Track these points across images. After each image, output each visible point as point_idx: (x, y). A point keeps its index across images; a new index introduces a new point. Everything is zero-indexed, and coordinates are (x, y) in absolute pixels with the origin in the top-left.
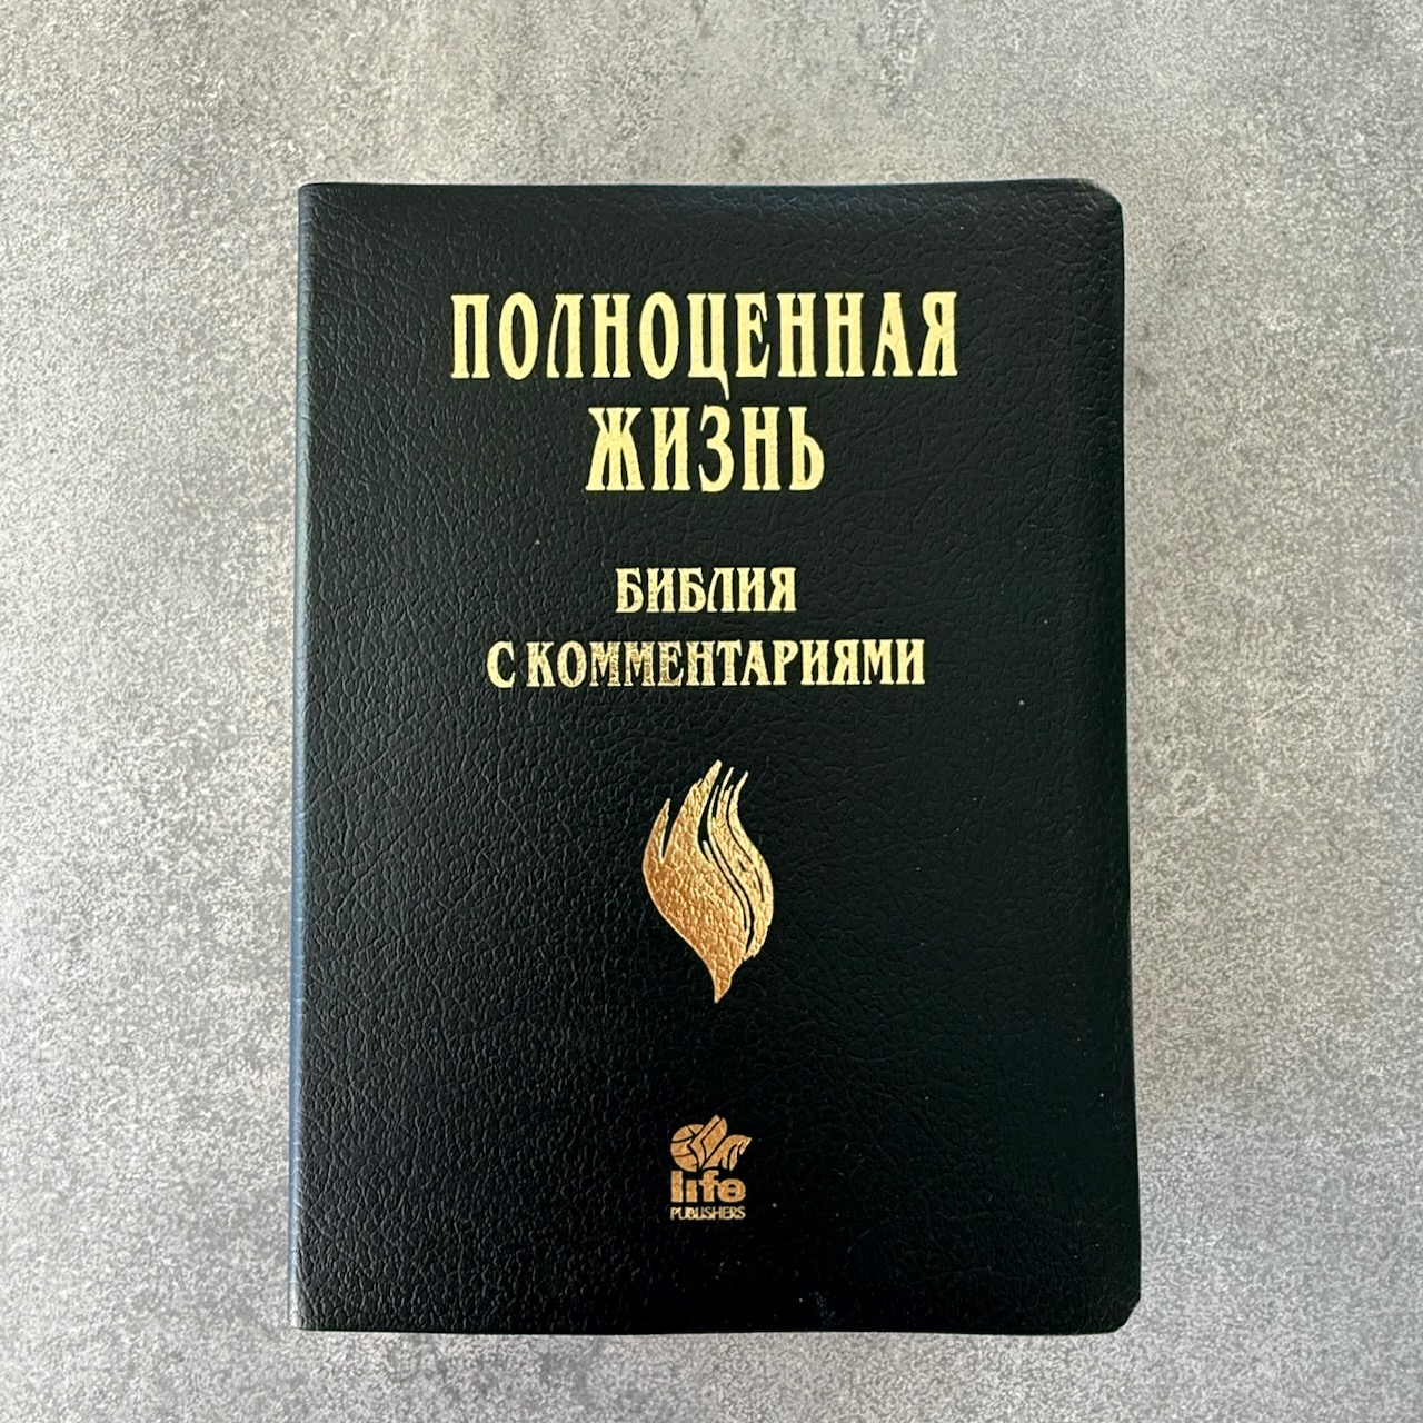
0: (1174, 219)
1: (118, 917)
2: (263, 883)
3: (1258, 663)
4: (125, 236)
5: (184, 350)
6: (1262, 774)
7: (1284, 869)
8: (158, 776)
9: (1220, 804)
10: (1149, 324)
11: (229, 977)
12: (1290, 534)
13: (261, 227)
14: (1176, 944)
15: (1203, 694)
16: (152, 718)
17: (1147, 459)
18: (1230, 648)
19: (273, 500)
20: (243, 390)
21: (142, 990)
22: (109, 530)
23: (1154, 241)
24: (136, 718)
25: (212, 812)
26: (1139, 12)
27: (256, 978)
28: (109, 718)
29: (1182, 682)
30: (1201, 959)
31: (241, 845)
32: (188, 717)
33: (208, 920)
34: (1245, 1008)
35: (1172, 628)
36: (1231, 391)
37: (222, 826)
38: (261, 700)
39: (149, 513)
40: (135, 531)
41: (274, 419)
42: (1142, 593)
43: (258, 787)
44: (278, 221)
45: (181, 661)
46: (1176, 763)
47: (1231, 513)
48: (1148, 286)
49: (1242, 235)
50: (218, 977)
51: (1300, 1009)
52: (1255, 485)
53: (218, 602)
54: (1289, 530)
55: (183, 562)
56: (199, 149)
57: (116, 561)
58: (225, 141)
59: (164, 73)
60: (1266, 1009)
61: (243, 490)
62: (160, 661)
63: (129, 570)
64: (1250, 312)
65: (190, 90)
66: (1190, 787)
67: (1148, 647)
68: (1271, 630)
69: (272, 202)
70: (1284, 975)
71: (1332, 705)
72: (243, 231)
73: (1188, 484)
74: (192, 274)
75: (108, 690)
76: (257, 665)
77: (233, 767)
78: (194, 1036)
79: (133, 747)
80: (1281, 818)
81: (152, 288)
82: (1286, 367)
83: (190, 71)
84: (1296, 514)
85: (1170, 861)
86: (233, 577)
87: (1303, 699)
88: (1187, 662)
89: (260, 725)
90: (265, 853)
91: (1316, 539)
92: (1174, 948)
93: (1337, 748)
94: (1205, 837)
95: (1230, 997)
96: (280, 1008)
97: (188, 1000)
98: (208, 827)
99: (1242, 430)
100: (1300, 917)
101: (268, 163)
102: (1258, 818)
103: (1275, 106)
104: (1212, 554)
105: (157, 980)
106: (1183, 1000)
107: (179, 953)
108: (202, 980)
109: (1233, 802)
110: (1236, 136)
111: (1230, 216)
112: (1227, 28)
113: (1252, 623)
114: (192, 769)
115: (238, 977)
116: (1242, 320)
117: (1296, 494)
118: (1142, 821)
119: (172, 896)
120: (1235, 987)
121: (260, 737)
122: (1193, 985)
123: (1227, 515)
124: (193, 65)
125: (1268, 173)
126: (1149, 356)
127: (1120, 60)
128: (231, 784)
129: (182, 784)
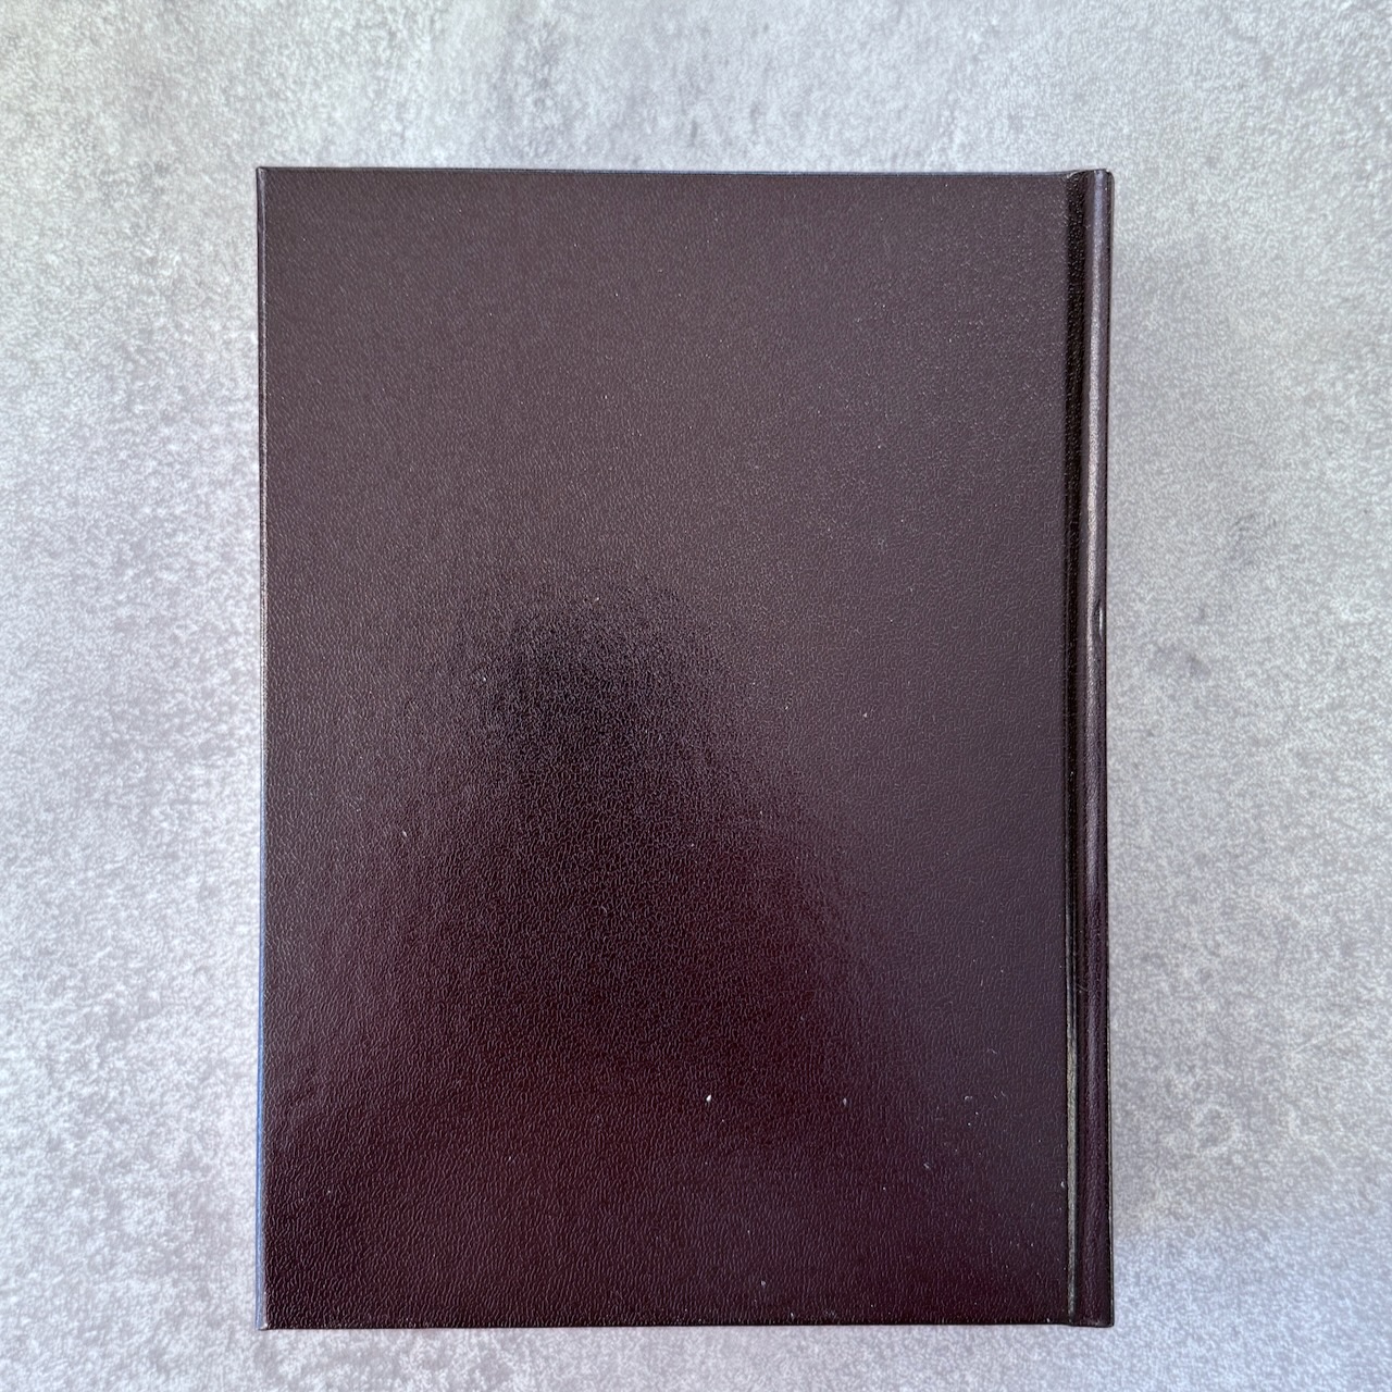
0: (1245, 489)
1: (16, 1198)
2: (180, 1169)
3: (1298, 991)
4: (58, 428)
5: (120, 565)
6: (1293, 1115)
7: (1309, 1219)
8: (67, 1044)
9: (1244, 1143)
10: (1206, 605)
11: (137, 1272)
12: (1345, 850)
13: (216, 430)
14: (1184, 1294)
15: (1234, 1022)
16: (63, 979)
17: (1192, 756)
18: (1269, 972)
19: (215, 742)
20: (187, 615)
21: (39, 1279)
22: (25, 764)
23: (1220, 511)
24: (45, 978)
25: (127, 1088)
26: (1224, 247)
27: (167, 1273)
28: (15, 976)
29: (1212, 1007)
30: (1210, 1311)
31: (158, 1125)
32: (105, 980)
33: (115, 1207)
34: (1253, 1367)
35: (1206, 946)
36: (1292, 686)
37: (138, 1104)
38: (188, 966)
39: (72, 748)
40: (55, 766)
41: (220, 650)
42: (1175, 906)
43: (181, 1063)
44: (236, 424)
45: (100, 916)
46: (1199, 1096)
47: (1281, 822)
48: (1208, 562)
49: (1320, 511)
50: (124, 1270)
51: (1312, 1371)
52: (1311, 793)
53: (146, 852)
54: (1344, 846)
55: (108, 805)
56: (147, 334)
57: (31, 801)
58: (178, 326)
59: (111, 242)
60: (1277, 1371)
61: (180, 729)
62: (76, 916)
63: (47, 810)
64: (1321, 597)
65: (141, 264)
66: (1213, 1123)
67: (1177, 965)
68: (1316, 956)
69: (229, 401)
70: (1299, 1333)
71: (1376, 1042)
72: (195, 433)
73: (1238, 785)
74: (134, 478)
75: (16, 944)
76: (186, 925)
77: (152, 1038)
78: (94, 1333)
79: (41, 1010)
80: (1310, 1164)
81: (85, 491)
82: (1356, 663)
83: (142, 242)
84: (1354, 829)
85: (1184, 1203)
86: (165, 825)
87: (1345, 1034)
88: (1219, 985)
89: (186, 993)
90: (184, 1136)
91: (1375, 857)
92: (1182, 1298)
93: (1378, 1090)
94: (1225, 1179)
95: (1238, 1356)
96: (192, 1309)
97: (90, 1295)
98: (122, 1104)
99: (1301, 730)
100: (1322, 1273)
101: (225, 355)
102: (1285, 1162)
103: (1369, 365)
104: (1256, 867)
105: (56, 1269)
106: (1187, 1356)
107: (82, 1242)
108: (106, 1272)
109: (1260, 1143)
110: (1322, 397)
111: (1308, 488)
112: (1321, 272)
113: (1295, 947)
114: (105, 1039)
115: (147, 1272)
116: (1311, 607)
117: (1355, 806)
118: (1158, 1157)
119: (76, 1178)
120: (1245, 1344)
121: (186, 1007)
122: (1200, 1340)
123: (1277, 824)
124: (145, 234)
125: (1354, 442)
126: (1204, 641)
127: (1198, 302)
128: (150, 1057)
129: (95, 1054)
